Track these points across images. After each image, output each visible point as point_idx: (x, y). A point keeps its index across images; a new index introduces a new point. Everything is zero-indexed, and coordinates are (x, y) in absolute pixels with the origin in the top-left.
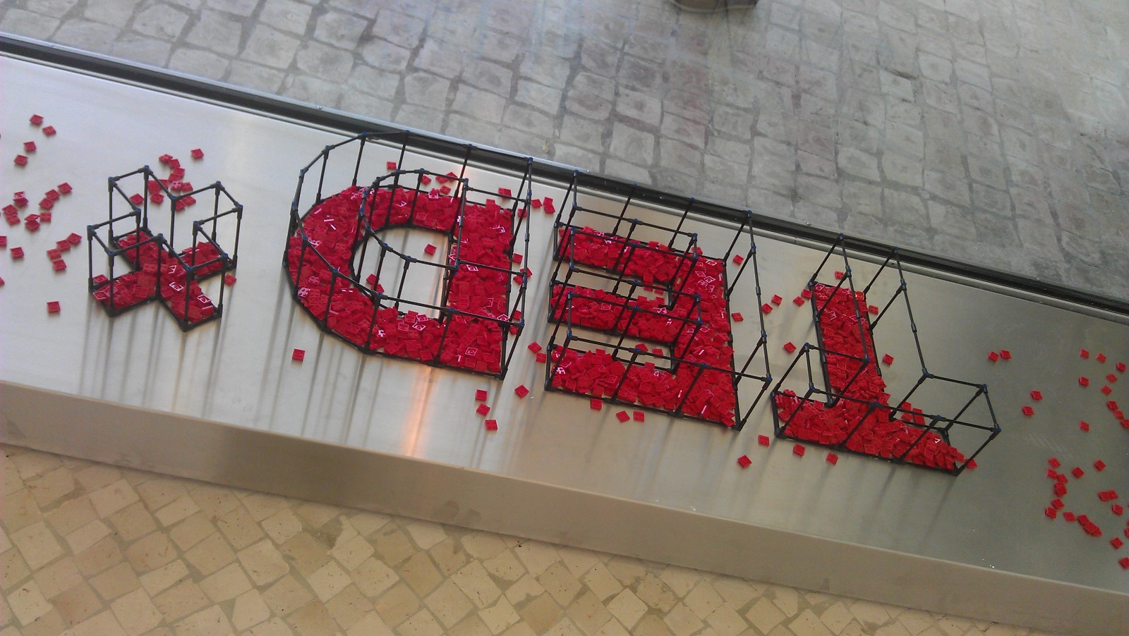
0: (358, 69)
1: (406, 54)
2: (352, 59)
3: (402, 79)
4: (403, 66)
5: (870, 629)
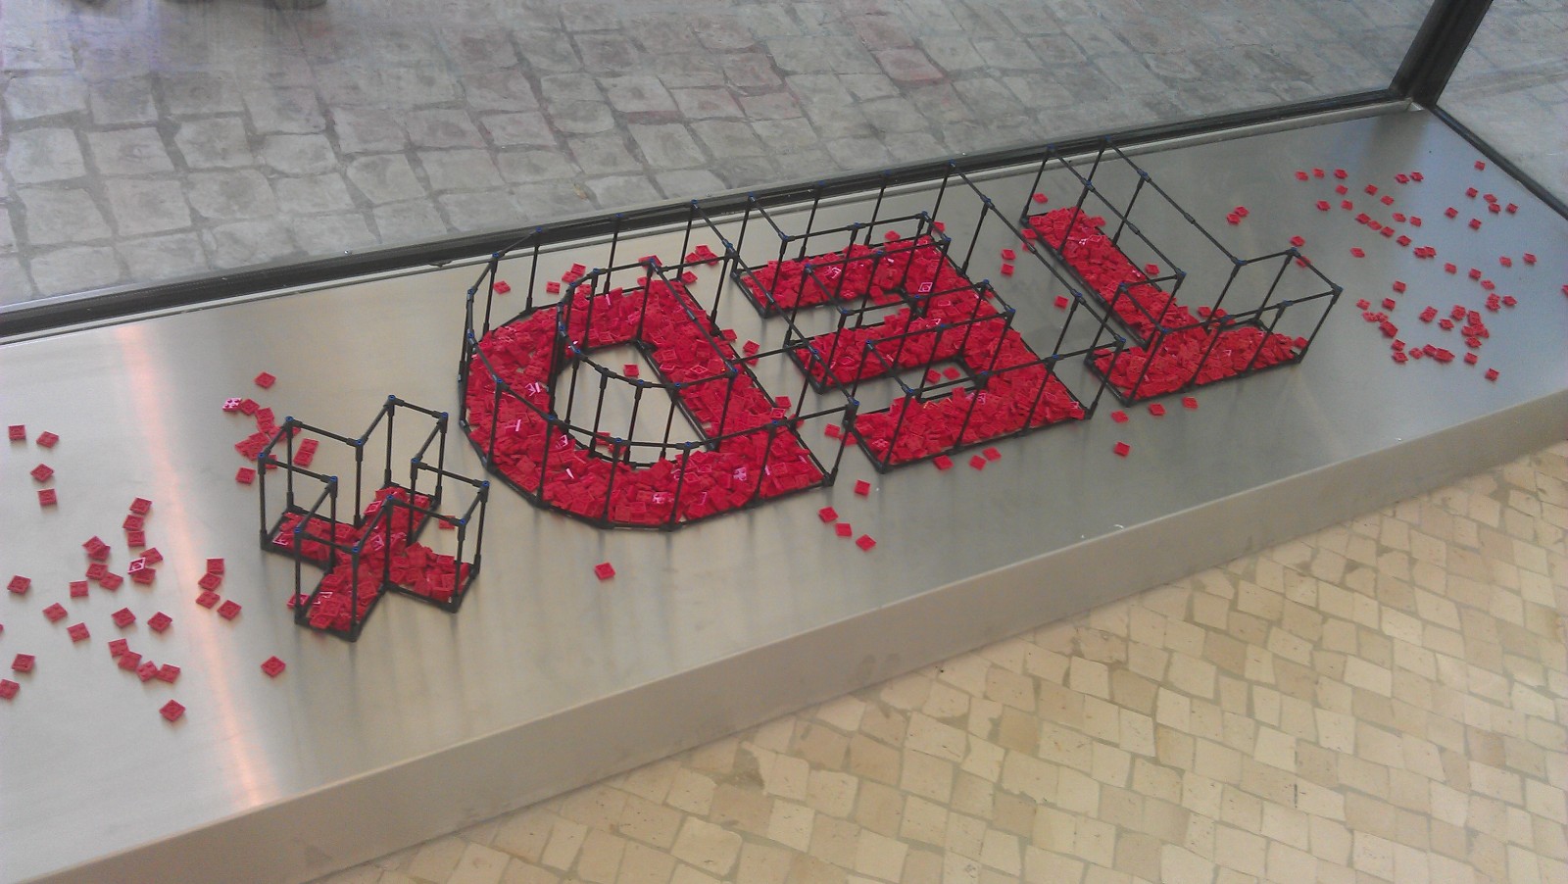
0: (280, 186)
1: (322, 140)
2: (261, 175)
4: (331, 158)
5: (1305, 570)
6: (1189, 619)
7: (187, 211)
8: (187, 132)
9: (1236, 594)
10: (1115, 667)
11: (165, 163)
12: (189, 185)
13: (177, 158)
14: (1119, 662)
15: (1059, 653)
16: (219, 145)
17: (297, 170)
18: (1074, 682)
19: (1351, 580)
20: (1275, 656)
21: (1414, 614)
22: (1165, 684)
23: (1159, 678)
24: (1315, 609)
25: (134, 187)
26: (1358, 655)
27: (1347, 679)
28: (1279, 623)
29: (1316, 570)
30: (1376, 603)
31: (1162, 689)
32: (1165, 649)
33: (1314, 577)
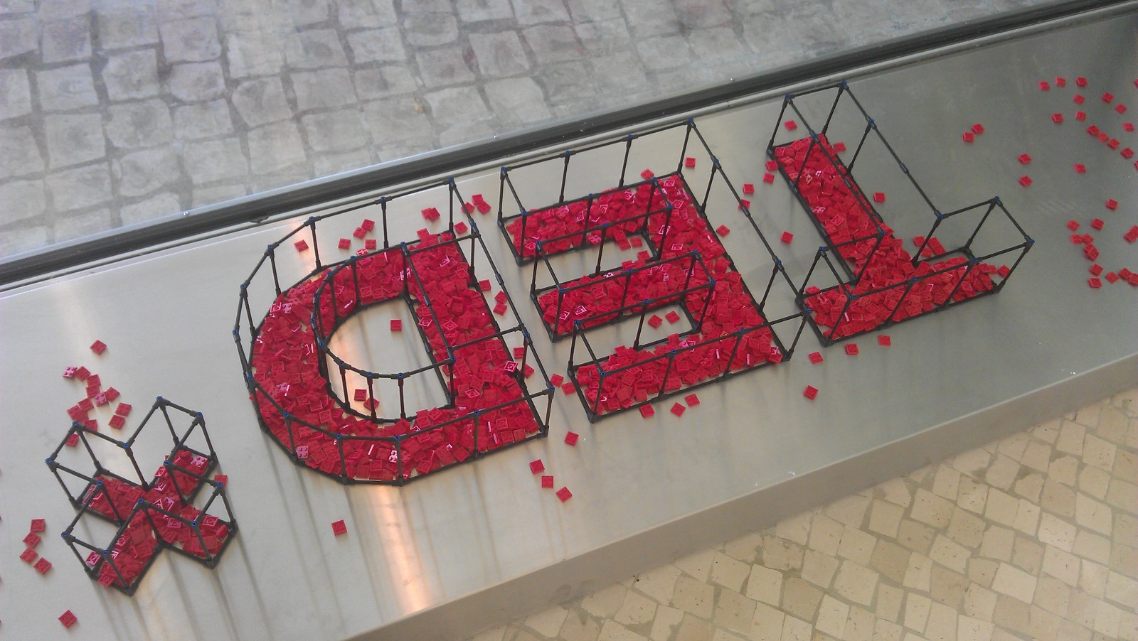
0: (178, 114)
1: (216, 67)
2: (165, 104)
3: (230, 102)
4: (221, 85)
5: (980, 477)
6: (865, 527)
7: (103, 143)
8: (113, 65)
9: (912, 503)
10: (790, 574)
11: (92, 98)
12: (108, 117)
13: (101, 91)
14: (793, 570)
15: (743, 561)
16: (136, 77)
17: (194, 98)
18: (749, 590)
19: (1021, 487)
20: (935, 564)
21: (1071, 520)
22: (831, 592)
23: (826, 586)
24: (981, 516)
25: (67, 121)
26: (1011, 563)
27: (994, 587)
28: (943, 531)
29: (990, 477)
30: (1037, 510)
31: (826, 596)
32: (838, 557)
33: (987, 484)
